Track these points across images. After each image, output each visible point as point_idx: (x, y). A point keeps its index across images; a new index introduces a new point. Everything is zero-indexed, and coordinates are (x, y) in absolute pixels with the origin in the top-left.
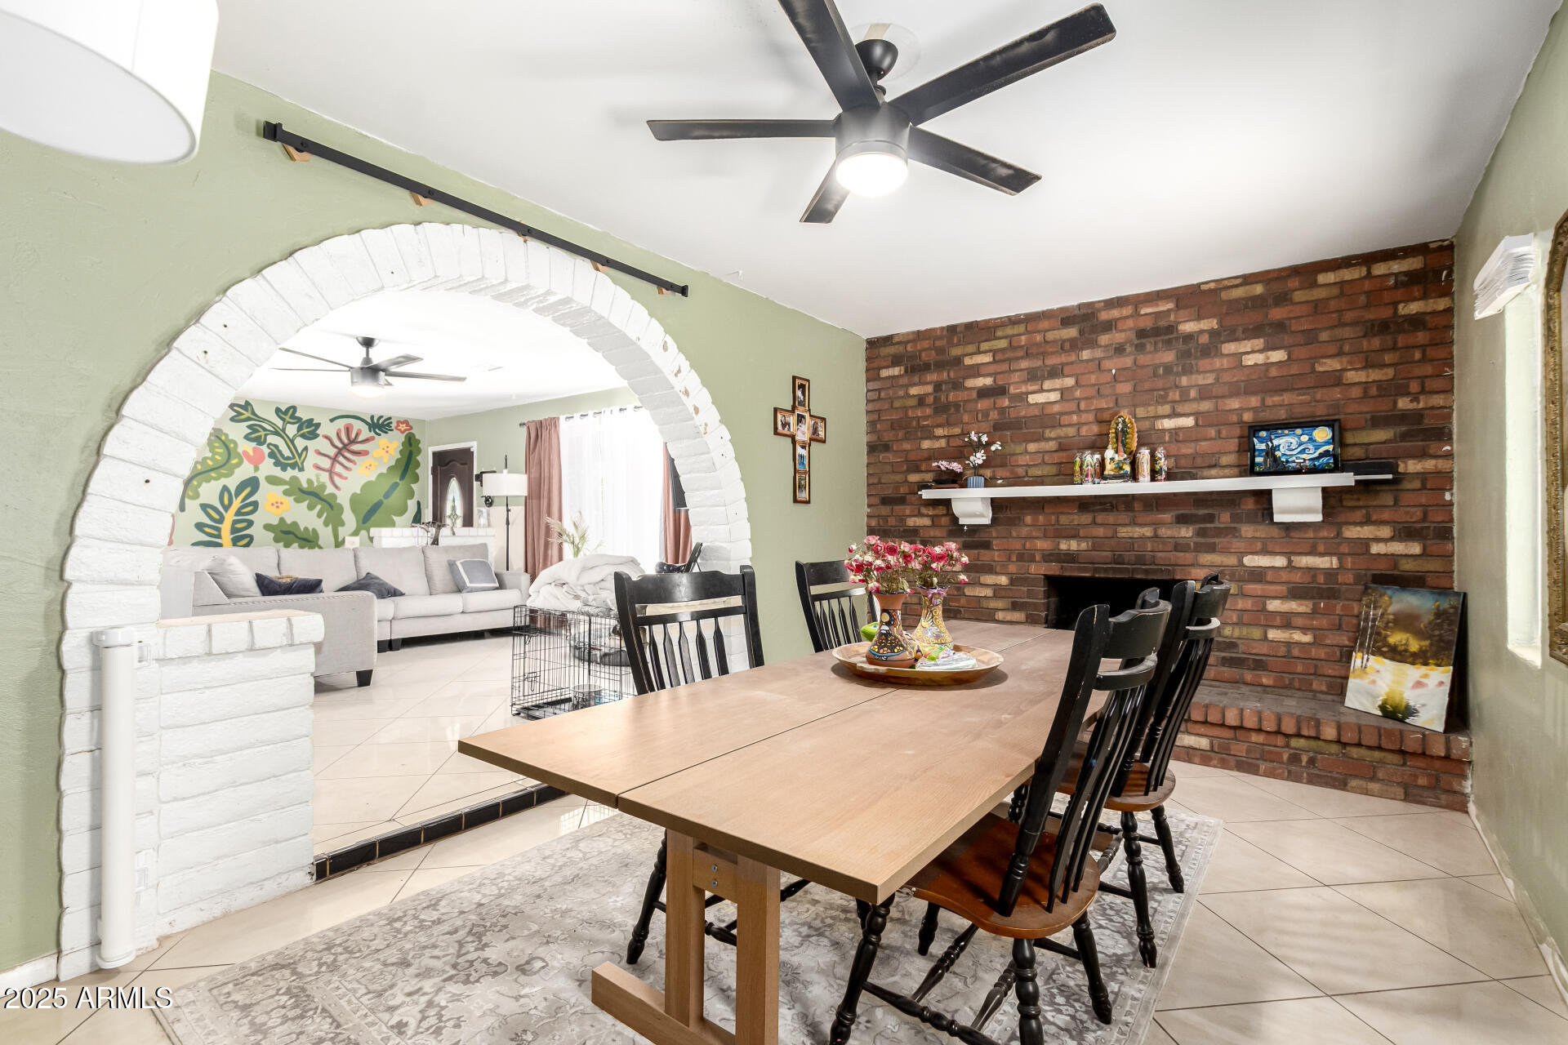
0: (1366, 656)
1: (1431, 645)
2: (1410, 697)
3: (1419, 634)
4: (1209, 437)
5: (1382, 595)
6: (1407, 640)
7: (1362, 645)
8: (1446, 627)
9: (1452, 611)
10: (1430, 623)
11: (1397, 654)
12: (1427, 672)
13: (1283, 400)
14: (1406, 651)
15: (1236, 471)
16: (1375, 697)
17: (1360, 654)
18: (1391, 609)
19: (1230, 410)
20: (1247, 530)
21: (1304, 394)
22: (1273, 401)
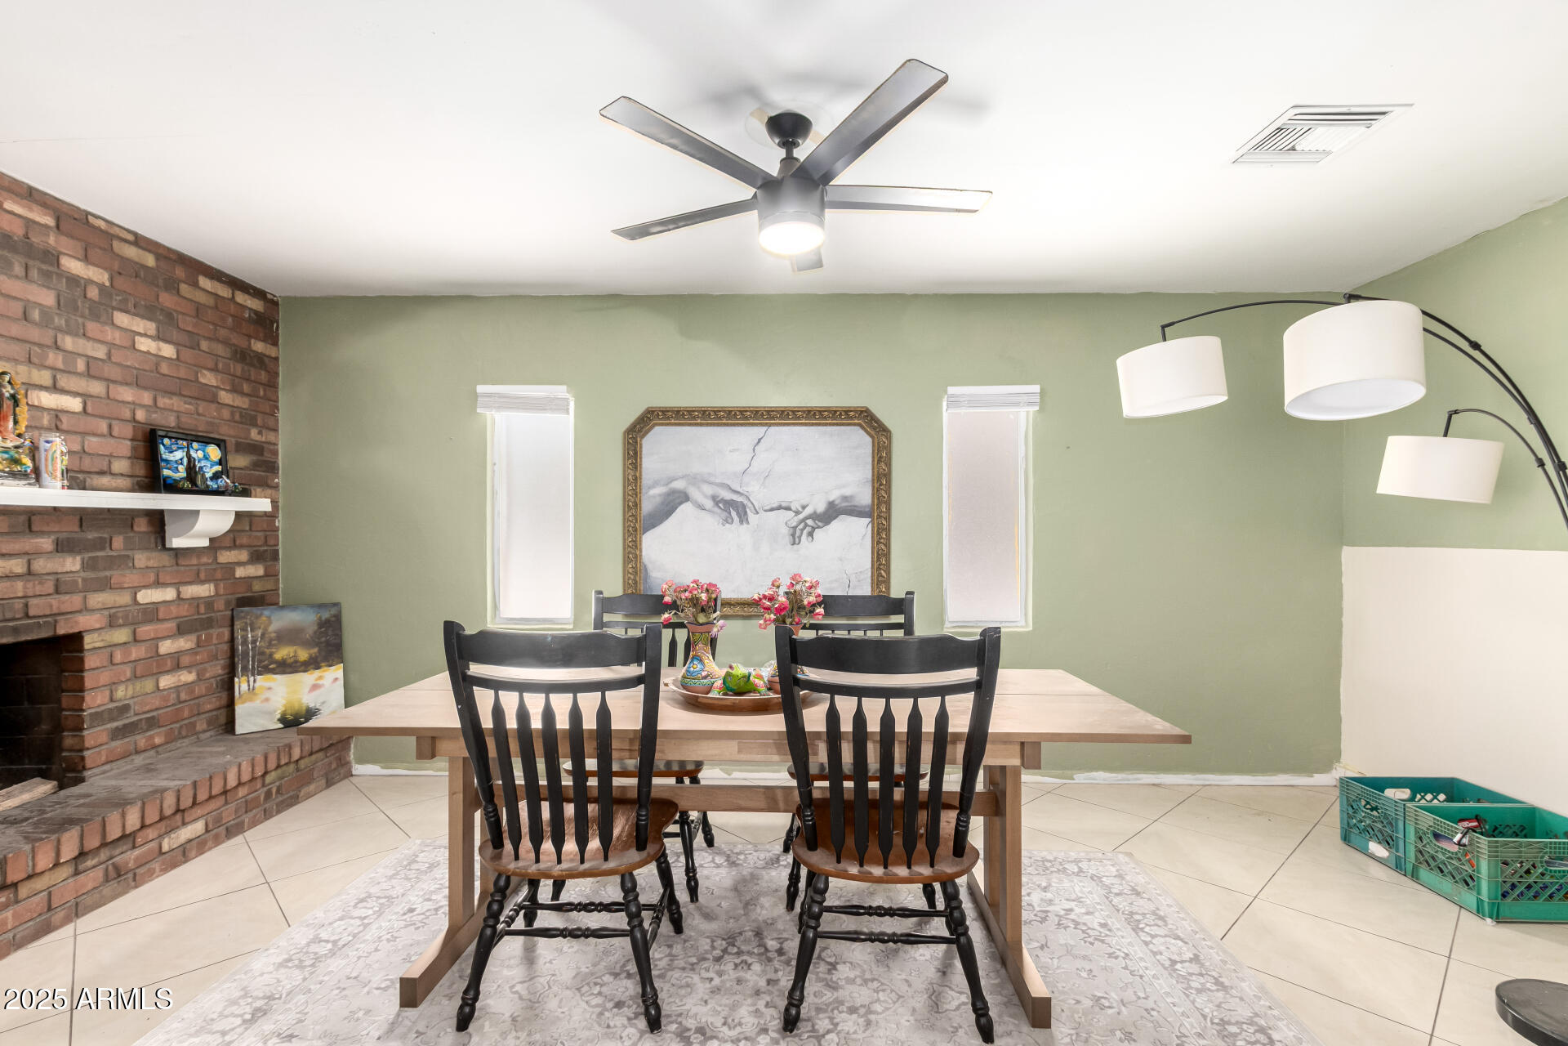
0: (252, 679)
1: (319, 651)
2: (308, 700)
3: (306, 644)
4: (99, 432)
5: (258, 617)
6: (295, 652)
7: (245, 669)
8: (330, 632)
9: (333, 619)
10: (315, 633)
11: (287, 667)
12: (320, 674)
13: (173, 404)
14: (296, 662)
15: (127, 482)
16: (271, 713)
17: (244, 679)
18: (272, 628)
19: (123, 402)
20: (141, 559)
21: (190, 404)
22: (164, 403)
